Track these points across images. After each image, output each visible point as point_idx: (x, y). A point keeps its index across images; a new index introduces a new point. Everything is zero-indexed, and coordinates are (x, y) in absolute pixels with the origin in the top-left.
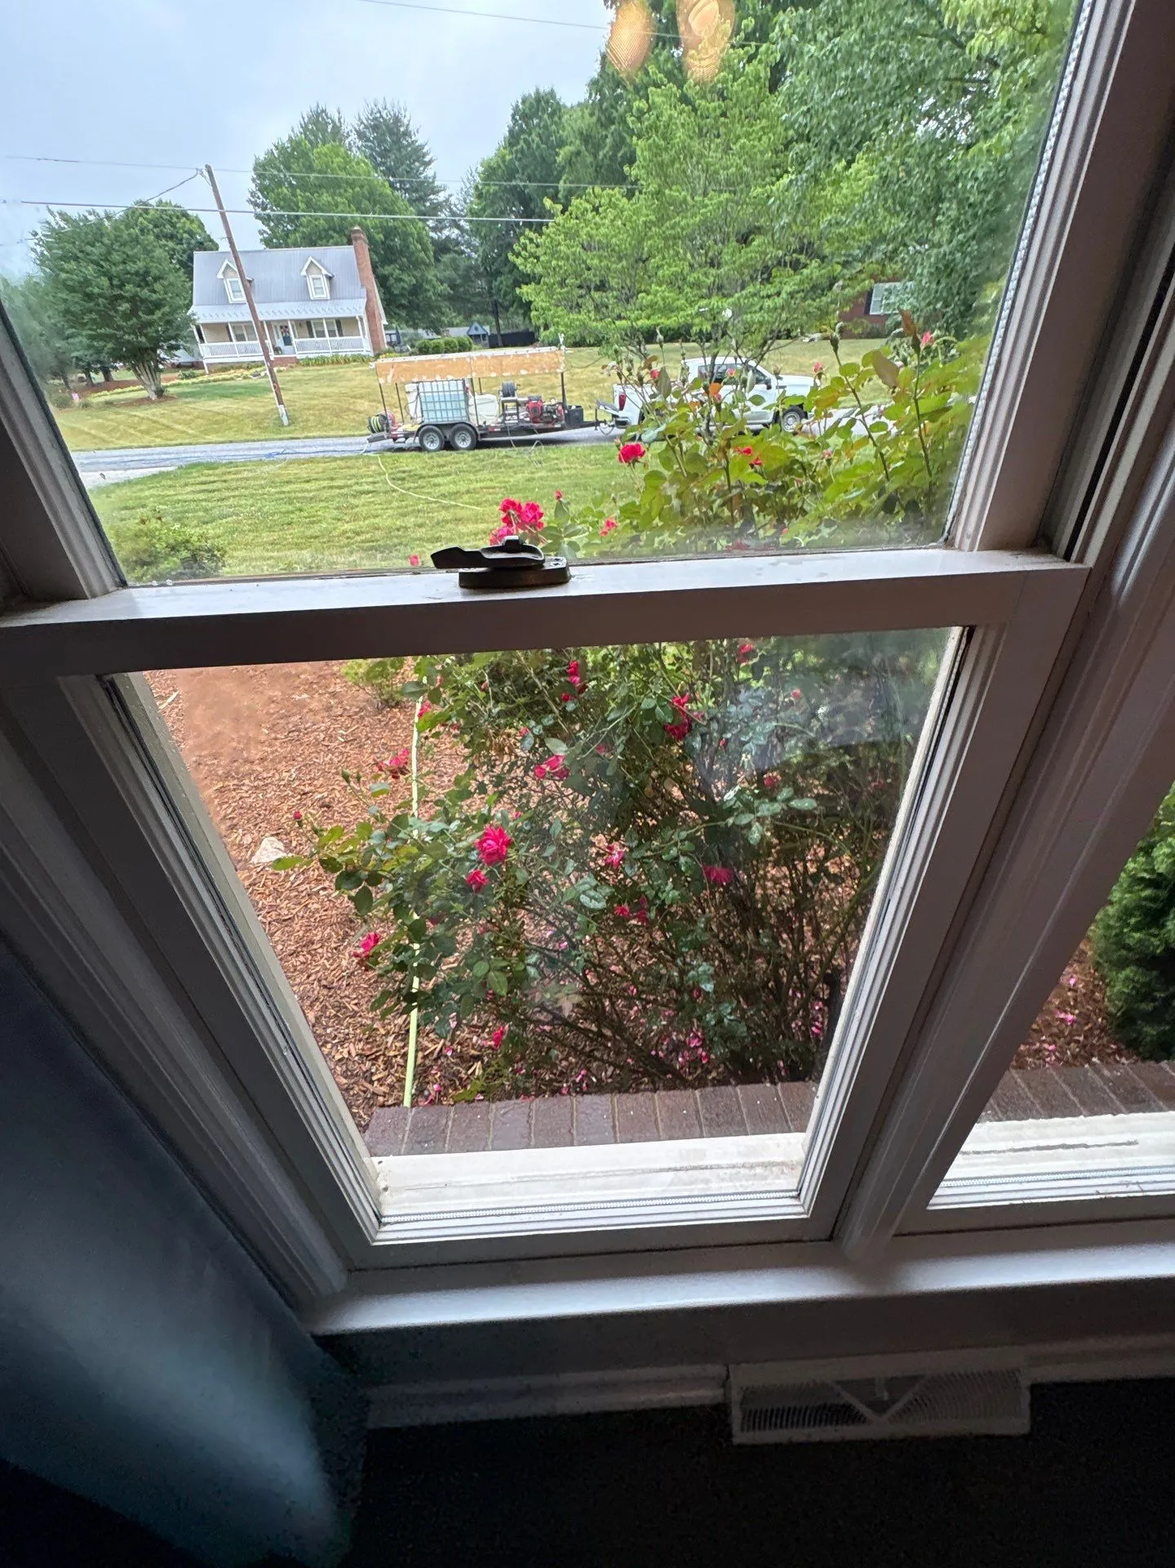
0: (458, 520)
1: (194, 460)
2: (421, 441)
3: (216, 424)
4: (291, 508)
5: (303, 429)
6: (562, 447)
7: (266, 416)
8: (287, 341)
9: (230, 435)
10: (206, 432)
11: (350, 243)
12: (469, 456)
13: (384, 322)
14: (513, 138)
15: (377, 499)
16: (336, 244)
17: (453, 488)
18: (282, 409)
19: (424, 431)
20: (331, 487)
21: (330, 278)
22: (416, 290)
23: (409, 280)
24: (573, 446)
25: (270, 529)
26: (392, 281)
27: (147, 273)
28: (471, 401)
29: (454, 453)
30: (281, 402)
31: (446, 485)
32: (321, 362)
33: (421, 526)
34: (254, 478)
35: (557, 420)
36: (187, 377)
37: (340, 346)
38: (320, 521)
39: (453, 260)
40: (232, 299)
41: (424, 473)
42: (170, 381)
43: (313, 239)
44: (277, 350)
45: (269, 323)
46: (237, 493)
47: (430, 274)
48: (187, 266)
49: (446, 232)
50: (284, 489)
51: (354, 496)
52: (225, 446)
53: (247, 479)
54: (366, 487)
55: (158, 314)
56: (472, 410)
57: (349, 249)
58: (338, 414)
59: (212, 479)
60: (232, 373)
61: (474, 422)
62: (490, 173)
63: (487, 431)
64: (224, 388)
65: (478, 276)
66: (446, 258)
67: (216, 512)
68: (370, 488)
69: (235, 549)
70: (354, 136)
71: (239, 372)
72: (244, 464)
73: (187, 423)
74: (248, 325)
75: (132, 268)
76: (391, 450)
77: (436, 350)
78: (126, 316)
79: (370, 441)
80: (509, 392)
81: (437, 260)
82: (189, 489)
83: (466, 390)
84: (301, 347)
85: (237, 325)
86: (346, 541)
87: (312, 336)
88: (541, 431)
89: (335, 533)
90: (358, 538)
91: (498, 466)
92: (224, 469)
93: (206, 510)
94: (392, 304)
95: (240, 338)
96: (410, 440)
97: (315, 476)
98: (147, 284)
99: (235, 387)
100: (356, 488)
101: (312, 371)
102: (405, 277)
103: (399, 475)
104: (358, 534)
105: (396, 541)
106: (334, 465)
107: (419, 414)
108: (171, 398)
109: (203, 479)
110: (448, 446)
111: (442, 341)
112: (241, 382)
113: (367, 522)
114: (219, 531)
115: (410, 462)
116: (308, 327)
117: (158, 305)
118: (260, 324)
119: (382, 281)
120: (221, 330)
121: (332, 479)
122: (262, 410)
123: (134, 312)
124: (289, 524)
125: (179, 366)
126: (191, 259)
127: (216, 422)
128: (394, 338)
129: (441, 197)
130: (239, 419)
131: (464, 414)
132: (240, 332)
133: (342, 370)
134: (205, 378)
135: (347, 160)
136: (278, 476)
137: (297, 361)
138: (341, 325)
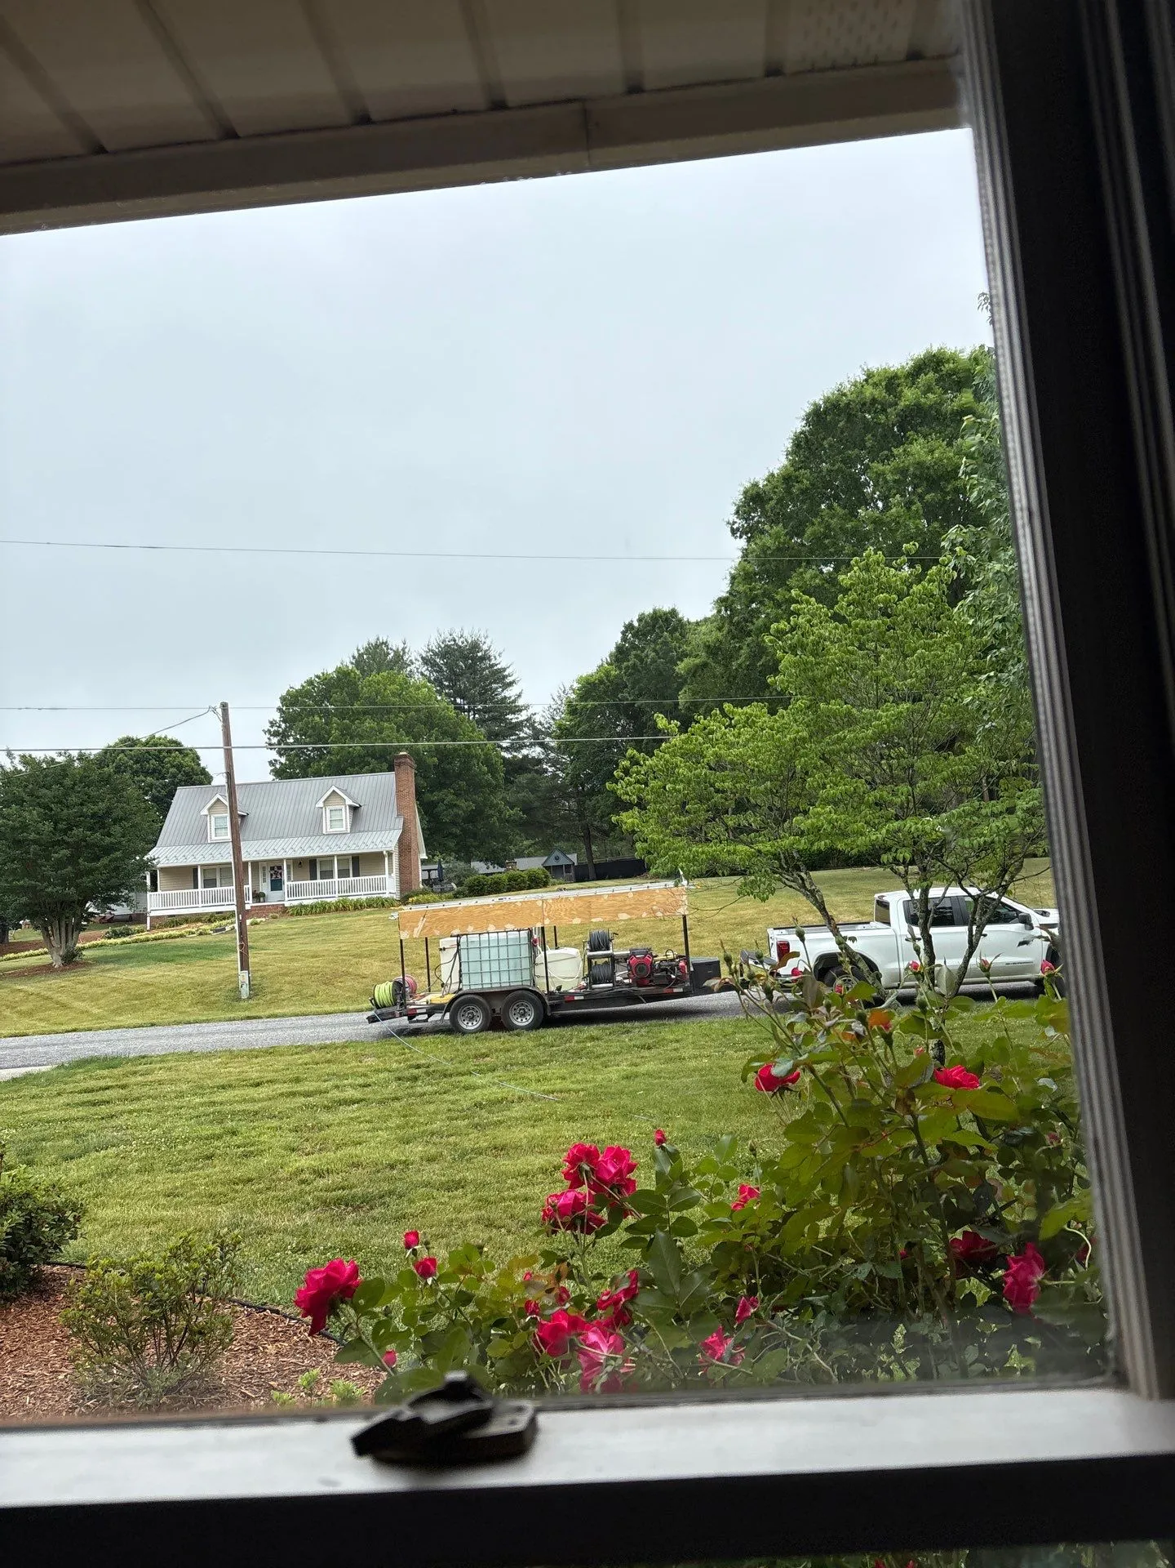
0: (500, 1149)
1: (88, 1054)
2: (453, 1019)
3: (139, 1000)
4: (217, 1129)
5: (270, 1003)
6: (685, 1021)
7: (217, 986)
8: (277, 885)
9: (152, 1015)
10: (118, 1011)
11: (391, 769)
12: (527, 1041)
13: (424, 856)
14: (620, 654)
15: (365, 1112)
16: (372, 771)
17: (495, 1092)
18: (244, 976)
19: (462, 1003)
20: (293, 1094)
21: (355, 809)
22: (474, 817)
23: (465, 805)
24: (705, 1020)
25: (174, 1167)
26: (441, 807)
27: (108, 812)
28: (540, 958)
29: (505, 1036)
30: (245, 965)
31: (487, 1086)
32: (322, 909)
33: (431, 1160)
34: (172, 1082)
35: (677, 982)
36: (116, 935)
37: (351, 888)
38: (261, 1153)
39: (532, 780)
40: (213, 837)
41: (450, 1067)
42: (90, 942)
43: (341, 767)
44: (258, 896)
45: (255, 864)
46: (135, 1106)
47: (497, 799)
48: (163, 804)
49: (525, 752)
50: (217, 1098)
51: (327, 1108)
52: (141, 1032)
53: (160, 1083)
54: (350, 1093)
55: (105, 860)
56: (540, 970)
57: (390, 777)
58: (328, 980)
59: (102, 1083)
60: (184, 928)
61: (541, 987)
62: (589, 688)
63: (561, 999)
64: (166, 949)
65: (567, 797)
66: (523, 779)
67: (93, 1139)
68: (357, 1094)
69: (104, 1205)
70: (419, 663)
71: (193, 928)
72: (163, 1059)
73: (94, 999)
74: (224, 868)
75: (88, 809)
76: (402, 1032)
77: (496, 888)
78: (60, 864)
79: (372, 1020)
80: (600, 942)
81: (508, 781)
82: (62, 1100)
83: (532, 944)
84: (293, 892)
85: (209, 869)
86: (297, 1188)
87: (313, 877)
88: (650, 998)
89: (282, 1174)
90: (321, 1182)
91: (577, 1054)
92: (129, 1068)
93: (78, 1136)
94: (436, 836)
95: (209, 883)
96: (437, 1017)
97: (270, 1076)
98: (103, 826)
99: (183, 947)
100: (336, 1094)
101: (303, 922)
102: (462, 803)
103: (407, 1074)
104: (320, 1174)
105: (386, 1187)
106: (306, 1057)
107: (456, 978)
108: (86, 964)
109: (92, 1084)
110: (497, 1024)
111: (504, 877)
112: (195, 940)
113: (339, 1153)
114: (87, 1173)
115: (433, 1052)
116: (310, 867)
117: (108, 850)
118: (241, 867)
119: (428, 810)
120: (186, 875)
121: (297, 1080)
122: (213, 978)
123: (72, 860)
124: (209, 1157)
125: (113, 921)
126: (172, 795)
127: (139, 997)
128: (434, 875)
129: (523, 716)
130: (174, 992)
131: (526, 976)
132: (212, 875)
133: (351, 920)
134: (143, 936)
135: (405, 685)
136: (211, 1077)
137: (284, 910)
138: (358, 863)
